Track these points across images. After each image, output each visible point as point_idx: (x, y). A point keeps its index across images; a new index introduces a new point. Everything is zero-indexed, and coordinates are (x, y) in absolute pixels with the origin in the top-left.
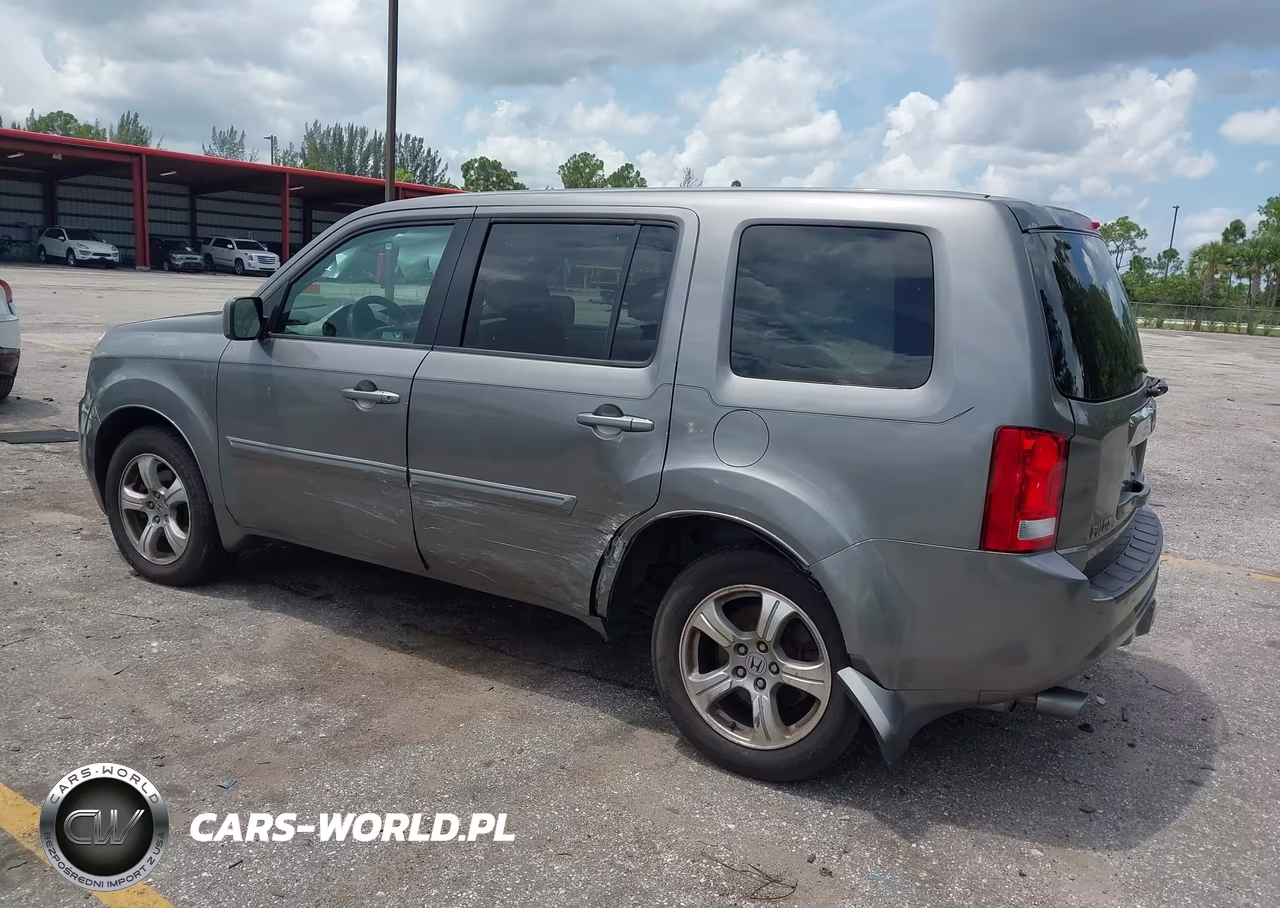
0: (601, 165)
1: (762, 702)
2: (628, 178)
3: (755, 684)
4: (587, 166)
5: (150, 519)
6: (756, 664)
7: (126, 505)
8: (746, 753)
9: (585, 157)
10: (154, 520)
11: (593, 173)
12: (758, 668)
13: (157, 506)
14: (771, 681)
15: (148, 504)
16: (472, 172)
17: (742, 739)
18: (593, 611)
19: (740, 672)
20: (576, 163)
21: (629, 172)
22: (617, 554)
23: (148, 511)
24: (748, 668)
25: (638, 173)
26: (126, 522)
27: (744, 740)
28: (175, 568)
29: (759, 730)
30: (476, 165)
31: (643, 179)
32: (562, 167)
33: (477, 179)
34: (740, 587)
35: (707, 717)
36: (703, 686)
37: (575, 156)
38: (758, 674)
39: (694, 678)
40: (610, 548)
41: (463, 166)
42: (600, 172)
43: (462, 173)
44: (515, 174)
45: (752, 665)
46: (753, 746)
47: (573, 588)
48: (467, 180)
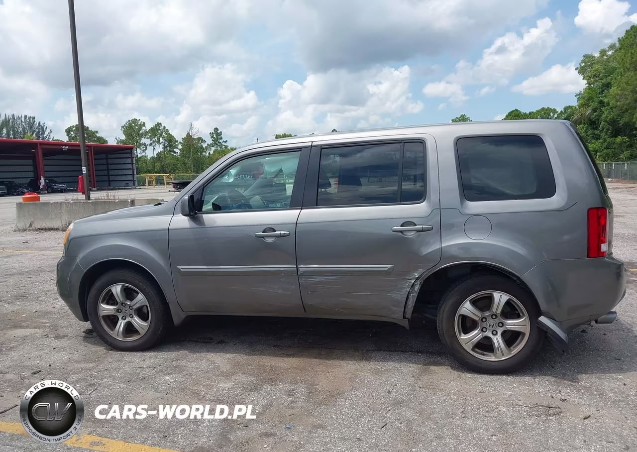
0: (144, 125)
1: (498, 340)
2: (159, 130)
3: (492, 334)
4: (136, 125)
5: (120, 319)
6: (492, 325)
7: (102, 313)
8: (494, 364)
9: (135, 121)
10: (122, 318)
11: (140, 129)
12: (493, 326)
13: (124, 310)
14: (500, 331)
15: (118, 310)
16: (72, 133)
17: (491, 358)
18: (404, 317)
19: (484, 330)
20: (130, 124)
21: (159, 127)
22: (417, 288)
23: (118, 314)
24: (488, 327)
25: (165, 127)
26: (103, 322)
27: (493, 359)
28: (141, 341)
29: (499, 352)
30: (74, 129)
31: (167, 130)
32: (123, 127)
33: (75, 136)
34: (482, 292)
35: (472, 353)
36: (468, 339)
37: (129, 121)
38: (493, 329)
39: (464, 337)
40: (413, 285)
41: (66, 130)
42: (144, 128)
43: (66, 134)
44: (97, 132)
45: (490, 325)
46: (496, 360)
47: (393, 308)
48: (69, 137)
